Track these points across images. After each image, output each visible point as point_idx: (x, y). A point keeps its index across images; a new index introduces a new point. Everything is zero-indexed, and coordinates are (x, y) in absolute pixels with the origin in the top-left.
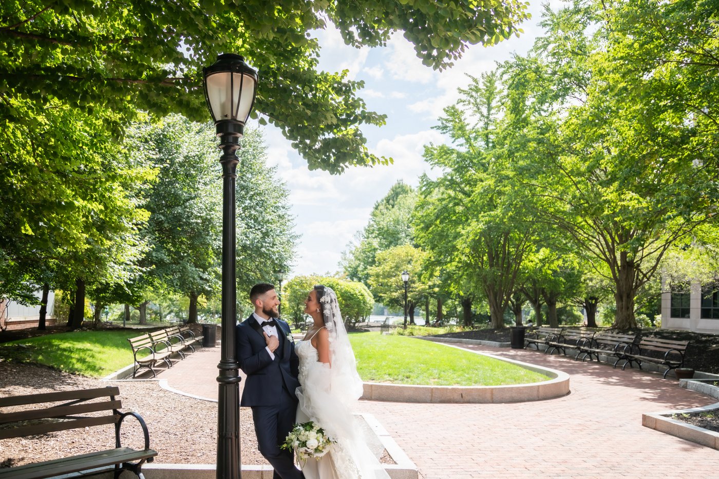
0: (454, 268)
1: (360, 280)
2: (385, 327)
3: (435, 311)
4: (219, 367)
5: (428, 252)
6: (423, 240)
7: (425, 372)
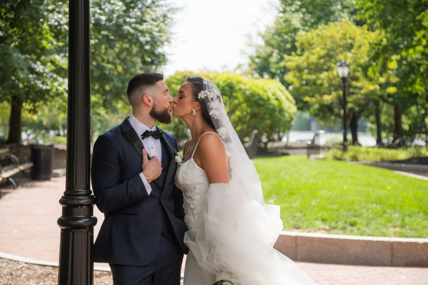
0: (419, 56)
1: (273, 76)
2: (313, 148)
3: (391, 125)
4: (61, 202)
5: (378, 31)
6: (370, 13)
7: (379, 216)
